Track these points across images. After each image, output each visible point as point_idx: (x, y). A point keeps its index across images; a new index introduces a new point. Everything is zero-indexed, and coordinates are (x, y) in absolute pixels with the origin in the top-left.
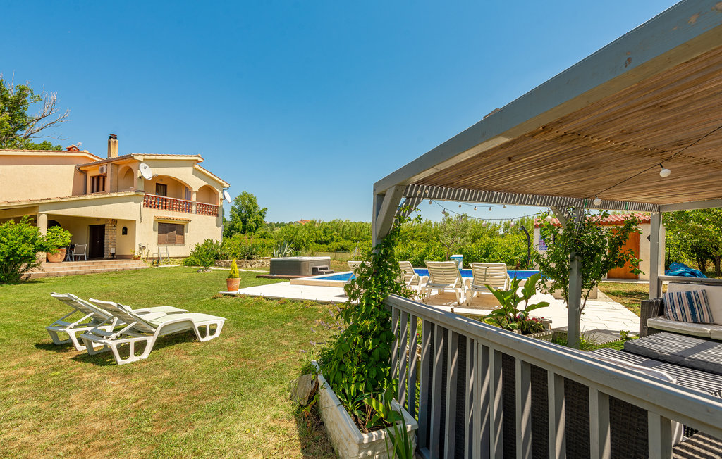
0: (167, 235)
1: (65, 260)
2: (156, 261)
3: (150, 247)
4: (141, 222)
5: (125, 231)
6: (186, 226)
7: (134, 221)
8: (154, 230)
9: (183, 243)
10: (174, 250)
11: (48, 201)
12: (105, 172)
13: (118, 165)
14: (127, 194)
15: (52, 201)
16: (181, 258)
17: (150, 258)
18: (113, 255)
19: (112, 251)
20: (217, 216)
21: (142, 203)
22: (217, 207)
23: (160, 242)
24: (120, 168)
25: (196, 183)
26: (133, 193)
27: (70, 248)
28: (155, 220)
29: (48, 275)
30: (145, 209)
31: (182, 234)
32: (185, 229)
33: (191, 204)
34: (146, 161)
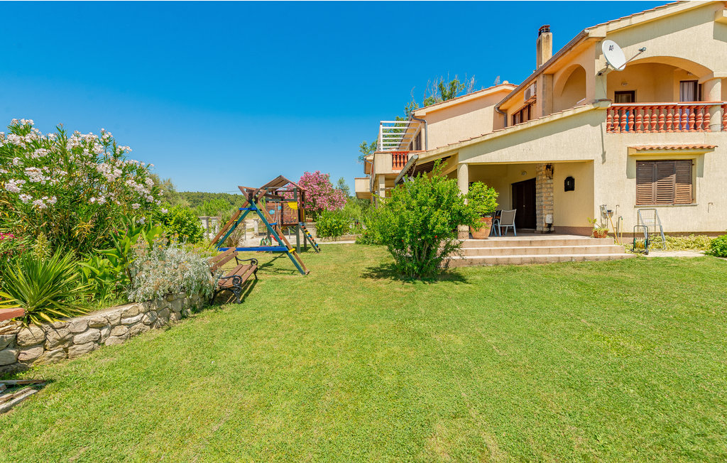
0: (654, 185)
1: (492, 234)
2: (640, 241)
3: (618, 212)
4: (604, 161)
5: (570, 185)
6: (697, 162)
7: (588, 164)
8: (629, 177)
9: (691, 200)
10: (671, 218)
11: (468, 143)
12: (532, 94)
13: (553, 75)
14: (578, 111)
15: (474, 141)
16: (688, 234)
17: (625, 235)
18: (550, 226)
19: (548, 219)
21: (604, 125)
23: (642, 200)
24: (557, 78)
26: (588, 107)
27: (496, 215)
28: (630, 156)
29: (471, 262)
30: (609, 136)
31: (689, 180)
32: (696, 169)
33: (705, 109)
34: (610, 35)
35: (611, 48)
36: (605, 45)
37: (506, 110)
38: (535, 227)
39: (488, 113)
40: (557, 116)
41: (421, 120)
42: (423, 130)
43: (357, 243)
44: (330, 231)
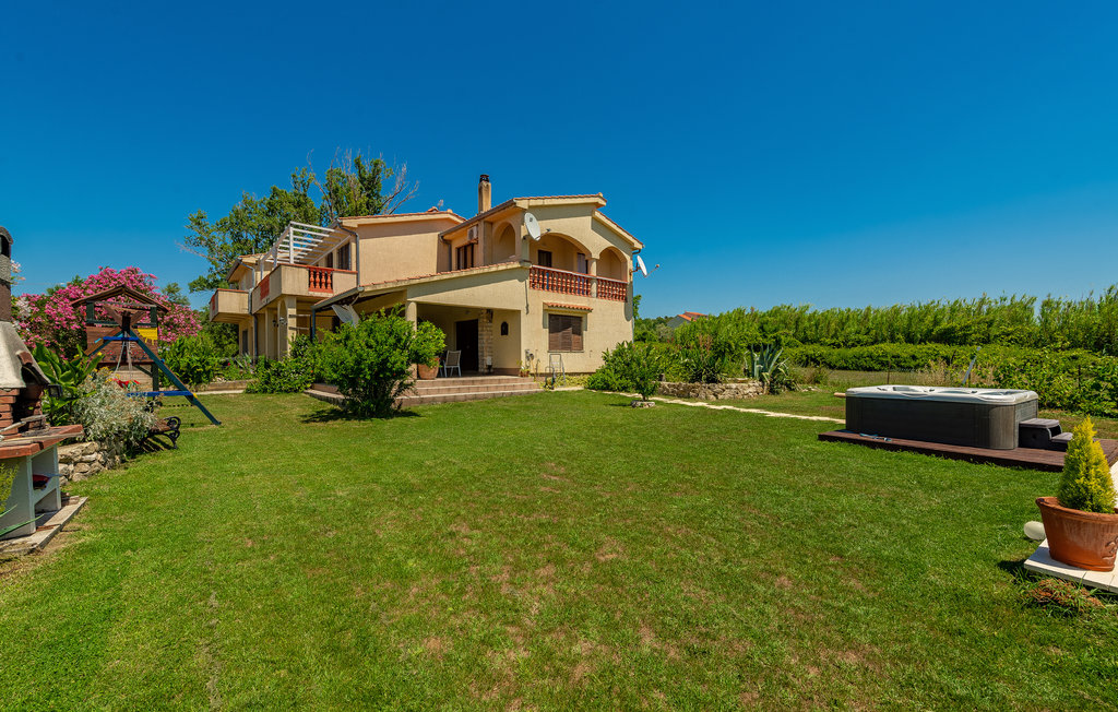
0: (560, 334)
1: (439, 376)
2: (549, 379)
3: (538, 356)
4: (527, 312)
5: (505, 330)
6: (584, 319)
7: (517, 313)
8: (544, 327)
9: (580, 348)
10: (570, 362)
11: (417, 281)
12: (475, 236)
13: (492, 224)
14: (509, 267)
15: (423, 280)
16: (579, 374)
17: (542, 375)
18: (490, 367)
19: (488, 361)
20: (626, 301)
21: (528, 281)
22: (624, 285)
23: (552, 347)
24: (496, 227)
25: (596, 244)
26: (516, 265)
27: (442, 356)
28: (544, 310)
29: (422, 401)
30: (531, 291)
31: (578, 332)
32: (583, 324)
33: (588, 280)
34: (532, 209)
35: (531, 220)
36: (528, 216)
37: (450, 241)
38: (478, 369)
39: (430, 241)
40: (494, 269)
41: (351, 231)
42: (353, 245)
43: (249, 391)
44: (186, 375)
